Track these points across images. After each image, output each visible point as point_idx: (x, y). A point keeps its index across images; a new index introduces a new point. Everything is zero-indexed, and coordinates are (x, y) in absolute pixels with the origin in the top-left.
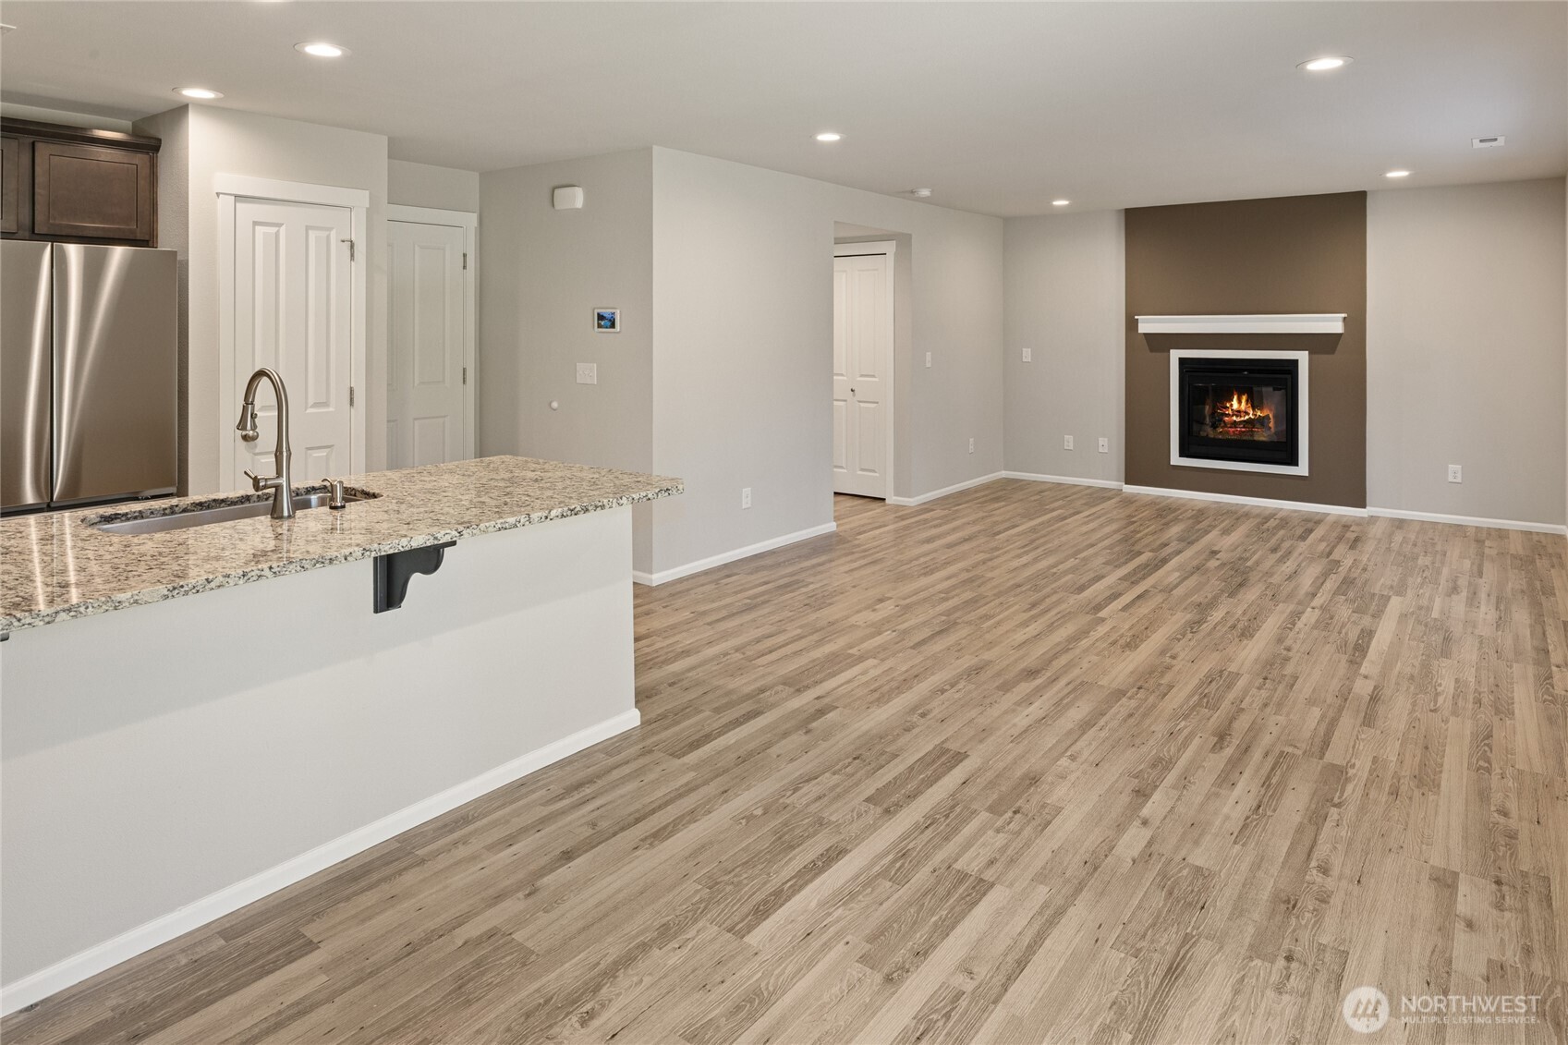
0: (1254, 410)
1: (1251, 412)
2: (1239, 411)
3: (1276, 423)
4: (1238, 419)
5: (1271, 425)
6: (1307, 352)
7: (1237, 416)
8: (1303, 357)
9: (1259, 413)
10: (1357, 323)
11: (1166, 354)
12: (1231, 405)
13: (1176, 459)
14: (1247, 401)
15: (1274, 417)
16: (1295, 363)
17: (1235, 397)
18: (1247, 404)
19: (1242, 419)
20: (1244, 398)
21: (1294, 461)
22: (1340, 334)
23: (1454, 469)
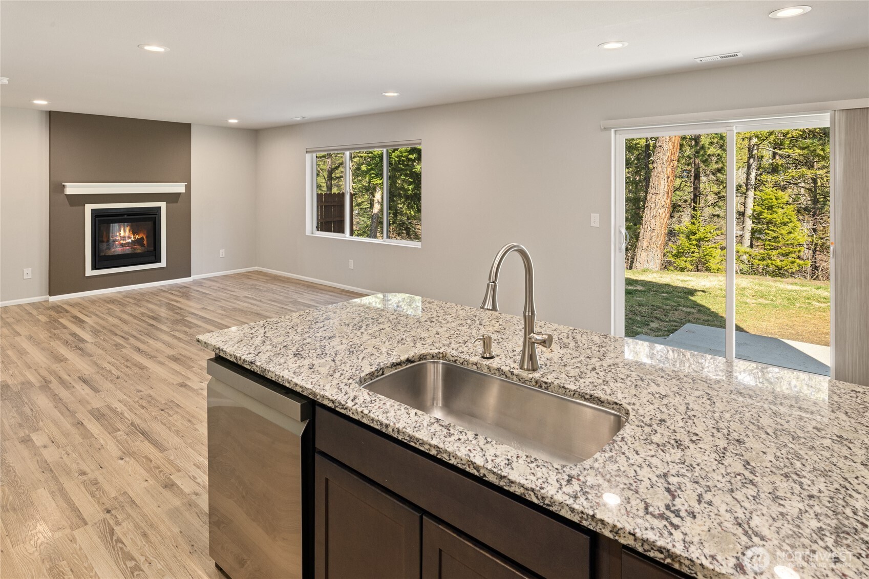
0: (134, 235)
1: (132, 237)
2: (124, 237)
3: (147, 241)
4: (124, 242)
5: (145, 242)
6: (165, 203)
7: (124, 240)
8: (163, 205)
9: (137, 237)
10: (188, 188)
11: (82, 207)
12: (120, 234)
13: (89, 272)
14: (130, 231)
15: (146, 237)
16: (159, 209)
17: (122, 229)
18: (129, 233)
19: (127, 241)
20: (127, 229)
21: (158, 260)
22: (180, 193)
23: (222, 251)
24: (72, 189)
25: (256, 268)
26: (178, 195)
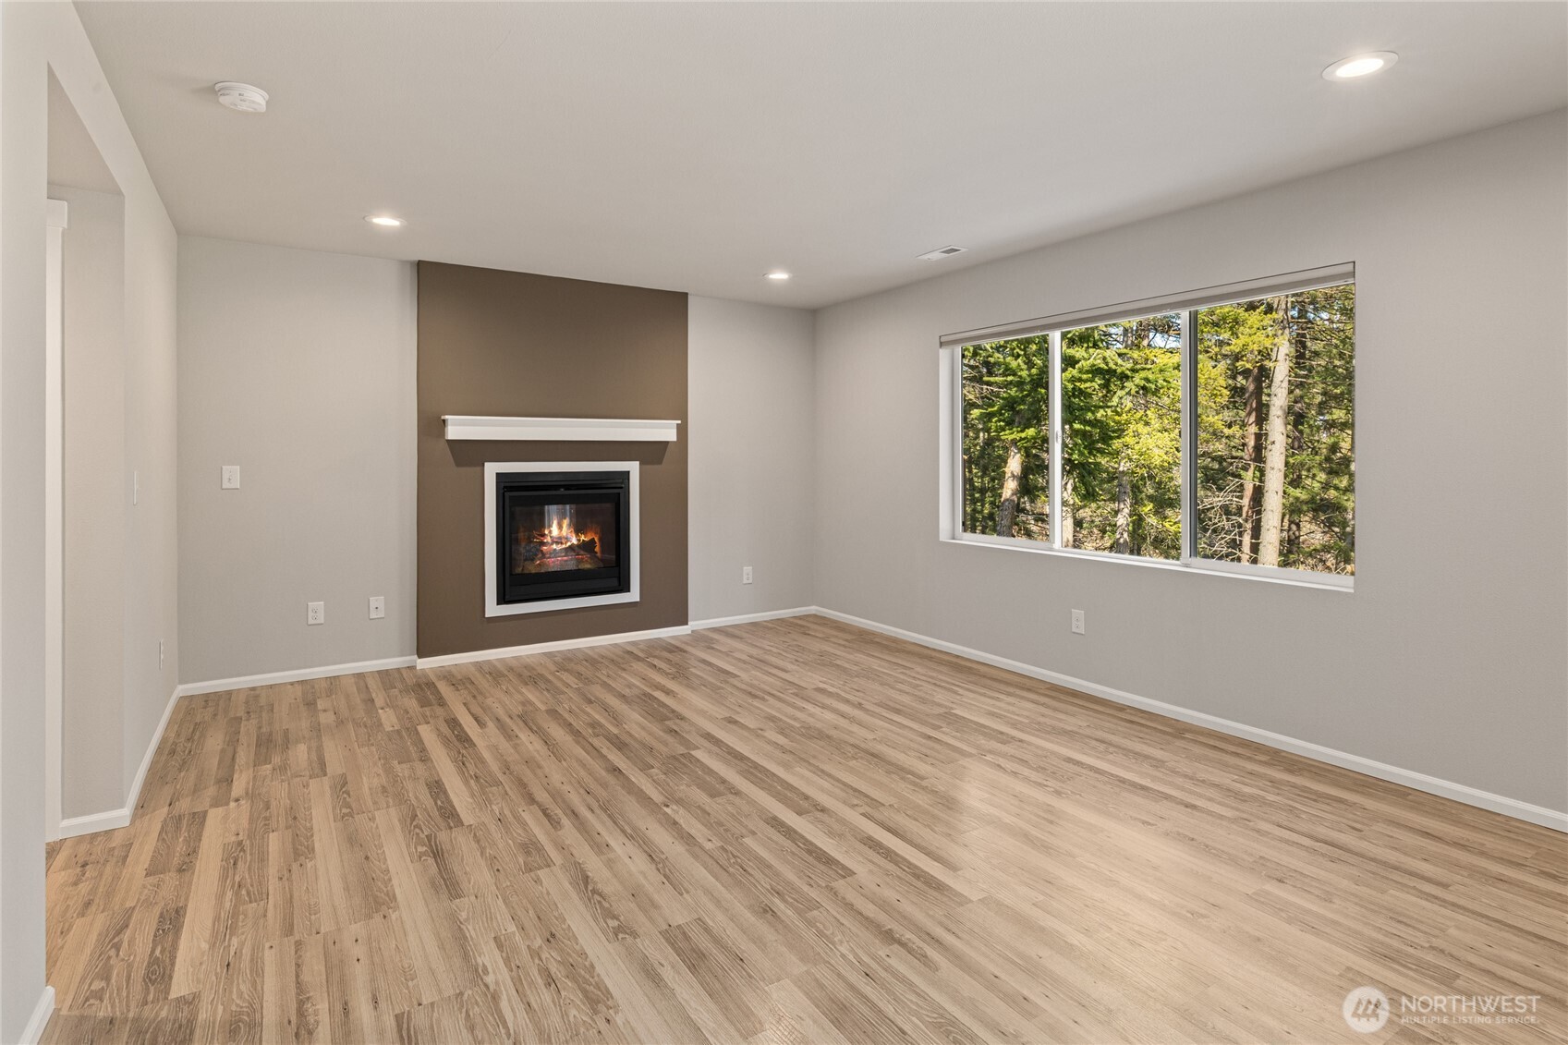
0: (577, 535)
1: (574, 537)
2: (560, 538)
3: (602, 546)
4: (559, 548)
5: (598, 549)
6: (638, 463)
7: (557, 544)
8: (633, 468)
9: (583, 538)
10: (682, 431)
11: (478, 469)
12: (550, 532)
13: (493, 609)
14: (569, 525)
15: (600, 540)
16: (625, 475)
17: (555, 523)
18: (568, 529)
19: (564, 546)
20: (566, 522)
21: (624, 587)
22: (668, 442)
23: (748, 570)
24: (460, 428)
25: (813, 609)
26: (662, 446)
